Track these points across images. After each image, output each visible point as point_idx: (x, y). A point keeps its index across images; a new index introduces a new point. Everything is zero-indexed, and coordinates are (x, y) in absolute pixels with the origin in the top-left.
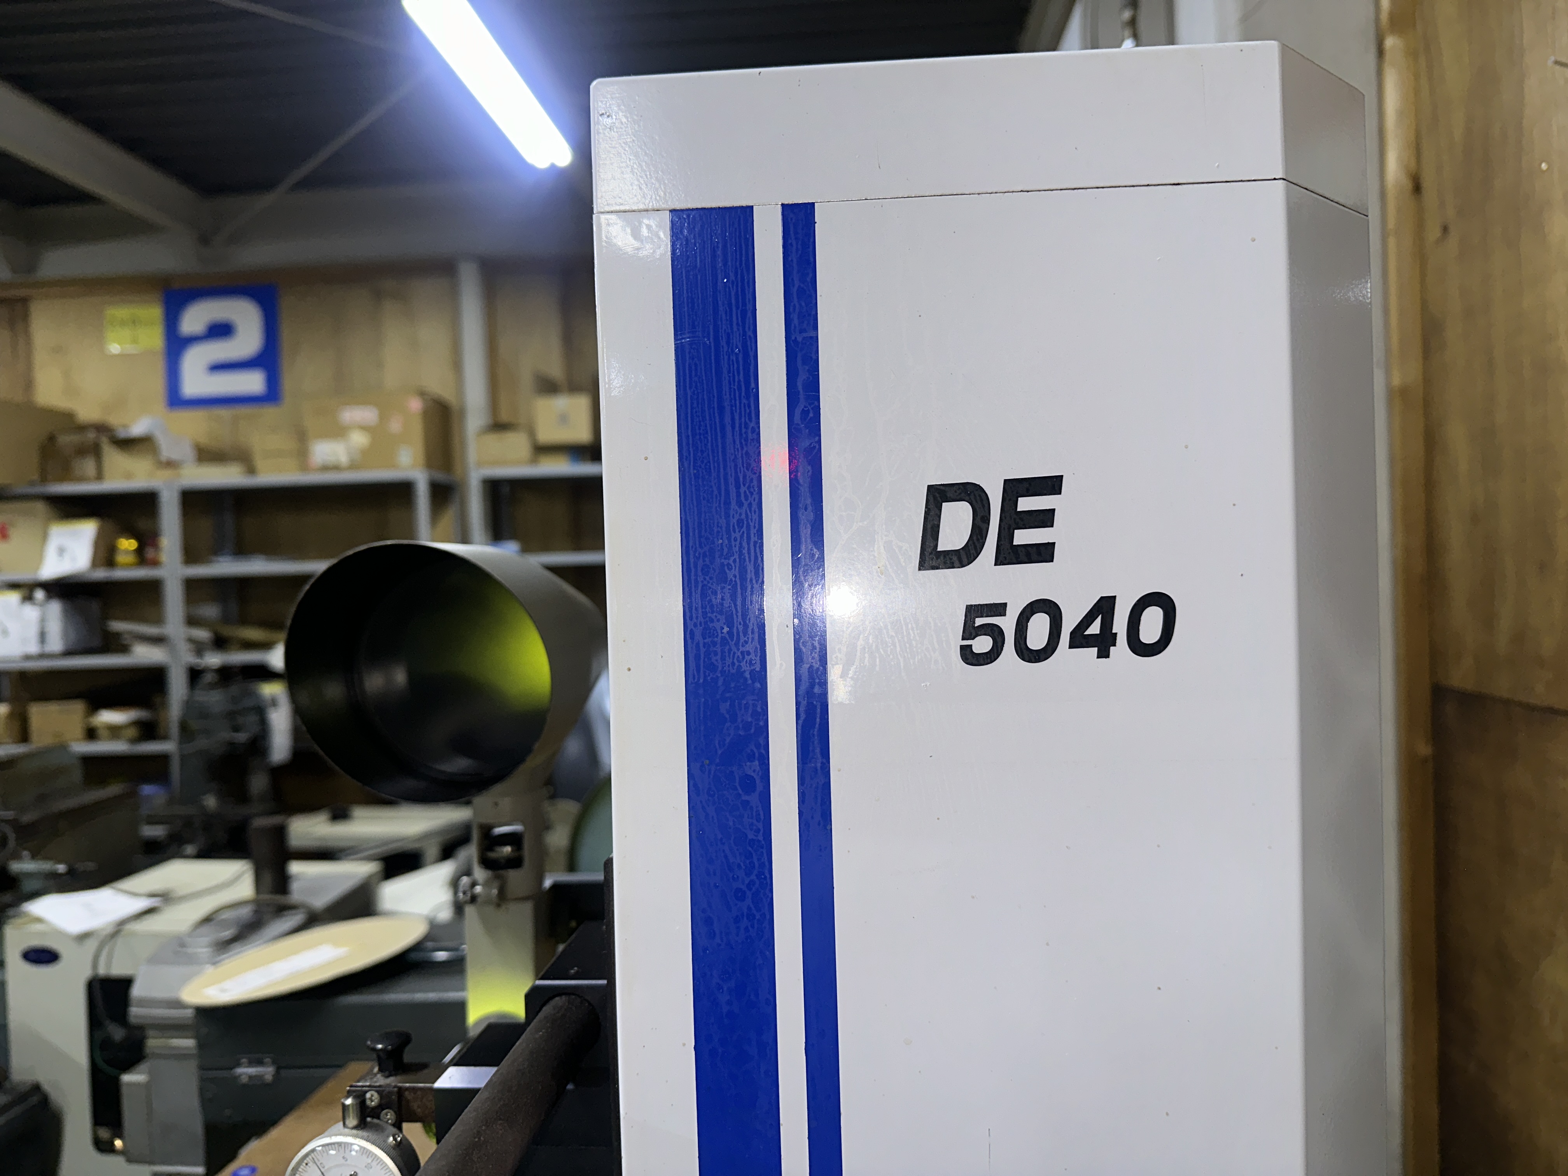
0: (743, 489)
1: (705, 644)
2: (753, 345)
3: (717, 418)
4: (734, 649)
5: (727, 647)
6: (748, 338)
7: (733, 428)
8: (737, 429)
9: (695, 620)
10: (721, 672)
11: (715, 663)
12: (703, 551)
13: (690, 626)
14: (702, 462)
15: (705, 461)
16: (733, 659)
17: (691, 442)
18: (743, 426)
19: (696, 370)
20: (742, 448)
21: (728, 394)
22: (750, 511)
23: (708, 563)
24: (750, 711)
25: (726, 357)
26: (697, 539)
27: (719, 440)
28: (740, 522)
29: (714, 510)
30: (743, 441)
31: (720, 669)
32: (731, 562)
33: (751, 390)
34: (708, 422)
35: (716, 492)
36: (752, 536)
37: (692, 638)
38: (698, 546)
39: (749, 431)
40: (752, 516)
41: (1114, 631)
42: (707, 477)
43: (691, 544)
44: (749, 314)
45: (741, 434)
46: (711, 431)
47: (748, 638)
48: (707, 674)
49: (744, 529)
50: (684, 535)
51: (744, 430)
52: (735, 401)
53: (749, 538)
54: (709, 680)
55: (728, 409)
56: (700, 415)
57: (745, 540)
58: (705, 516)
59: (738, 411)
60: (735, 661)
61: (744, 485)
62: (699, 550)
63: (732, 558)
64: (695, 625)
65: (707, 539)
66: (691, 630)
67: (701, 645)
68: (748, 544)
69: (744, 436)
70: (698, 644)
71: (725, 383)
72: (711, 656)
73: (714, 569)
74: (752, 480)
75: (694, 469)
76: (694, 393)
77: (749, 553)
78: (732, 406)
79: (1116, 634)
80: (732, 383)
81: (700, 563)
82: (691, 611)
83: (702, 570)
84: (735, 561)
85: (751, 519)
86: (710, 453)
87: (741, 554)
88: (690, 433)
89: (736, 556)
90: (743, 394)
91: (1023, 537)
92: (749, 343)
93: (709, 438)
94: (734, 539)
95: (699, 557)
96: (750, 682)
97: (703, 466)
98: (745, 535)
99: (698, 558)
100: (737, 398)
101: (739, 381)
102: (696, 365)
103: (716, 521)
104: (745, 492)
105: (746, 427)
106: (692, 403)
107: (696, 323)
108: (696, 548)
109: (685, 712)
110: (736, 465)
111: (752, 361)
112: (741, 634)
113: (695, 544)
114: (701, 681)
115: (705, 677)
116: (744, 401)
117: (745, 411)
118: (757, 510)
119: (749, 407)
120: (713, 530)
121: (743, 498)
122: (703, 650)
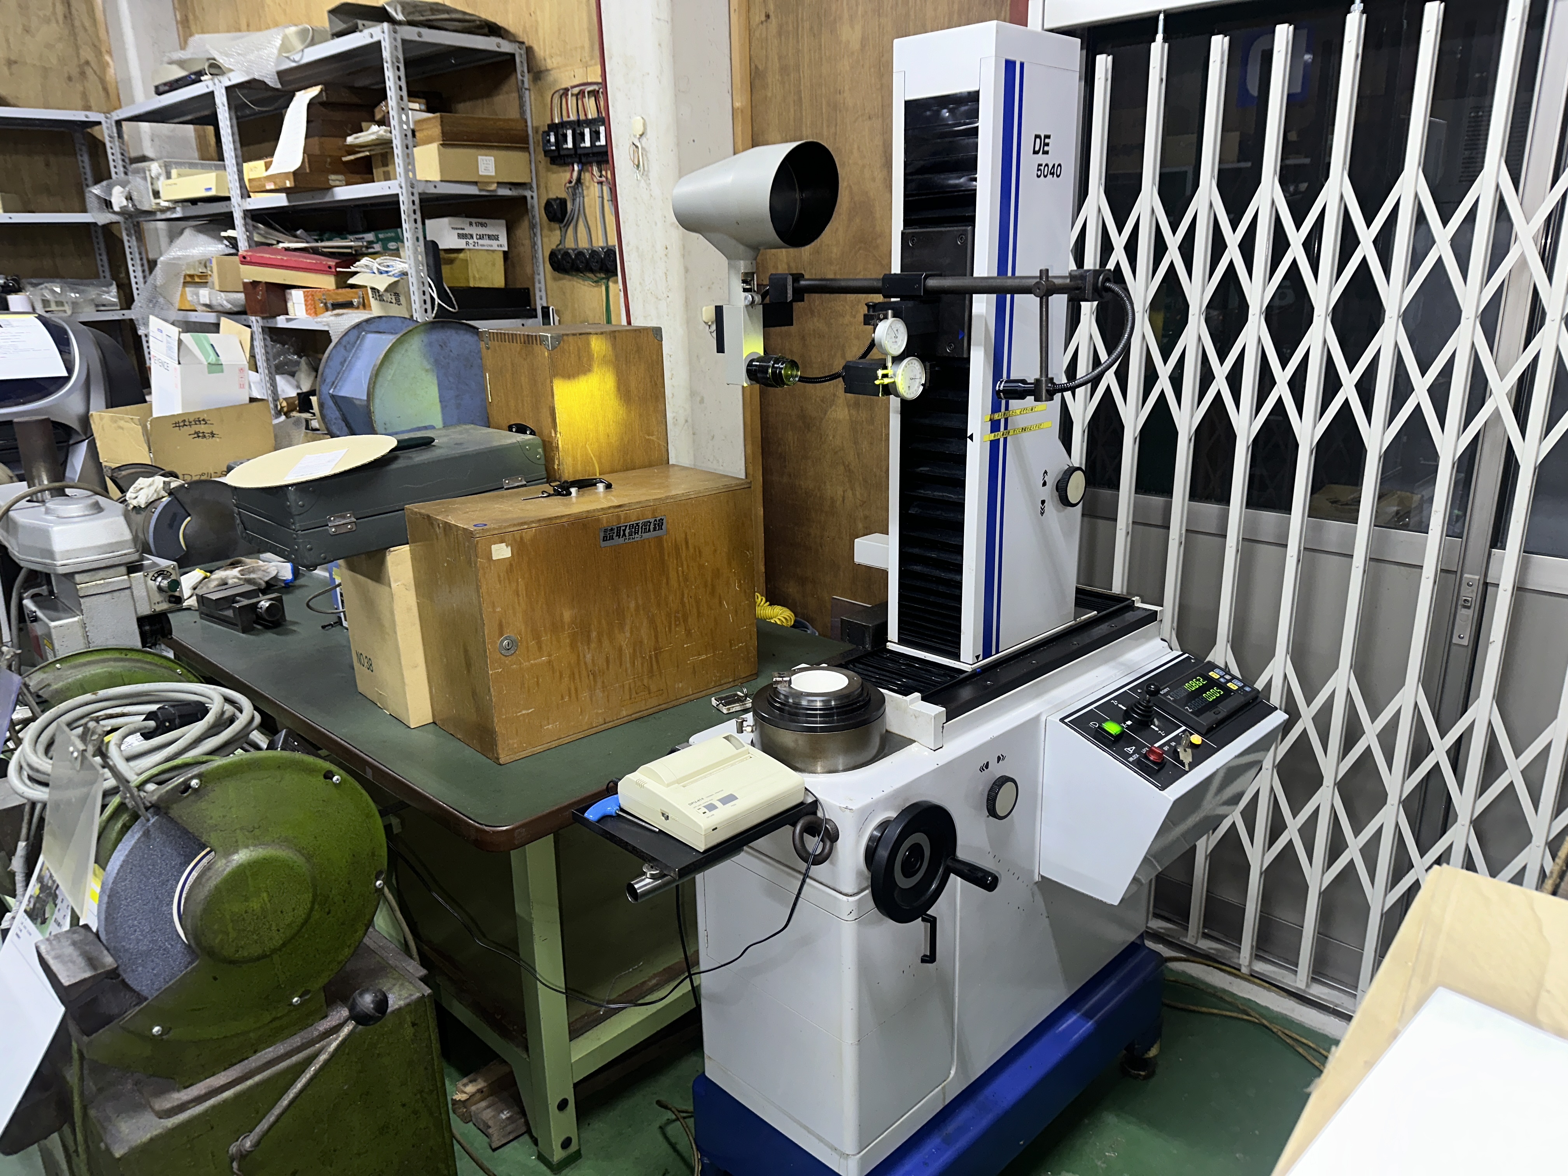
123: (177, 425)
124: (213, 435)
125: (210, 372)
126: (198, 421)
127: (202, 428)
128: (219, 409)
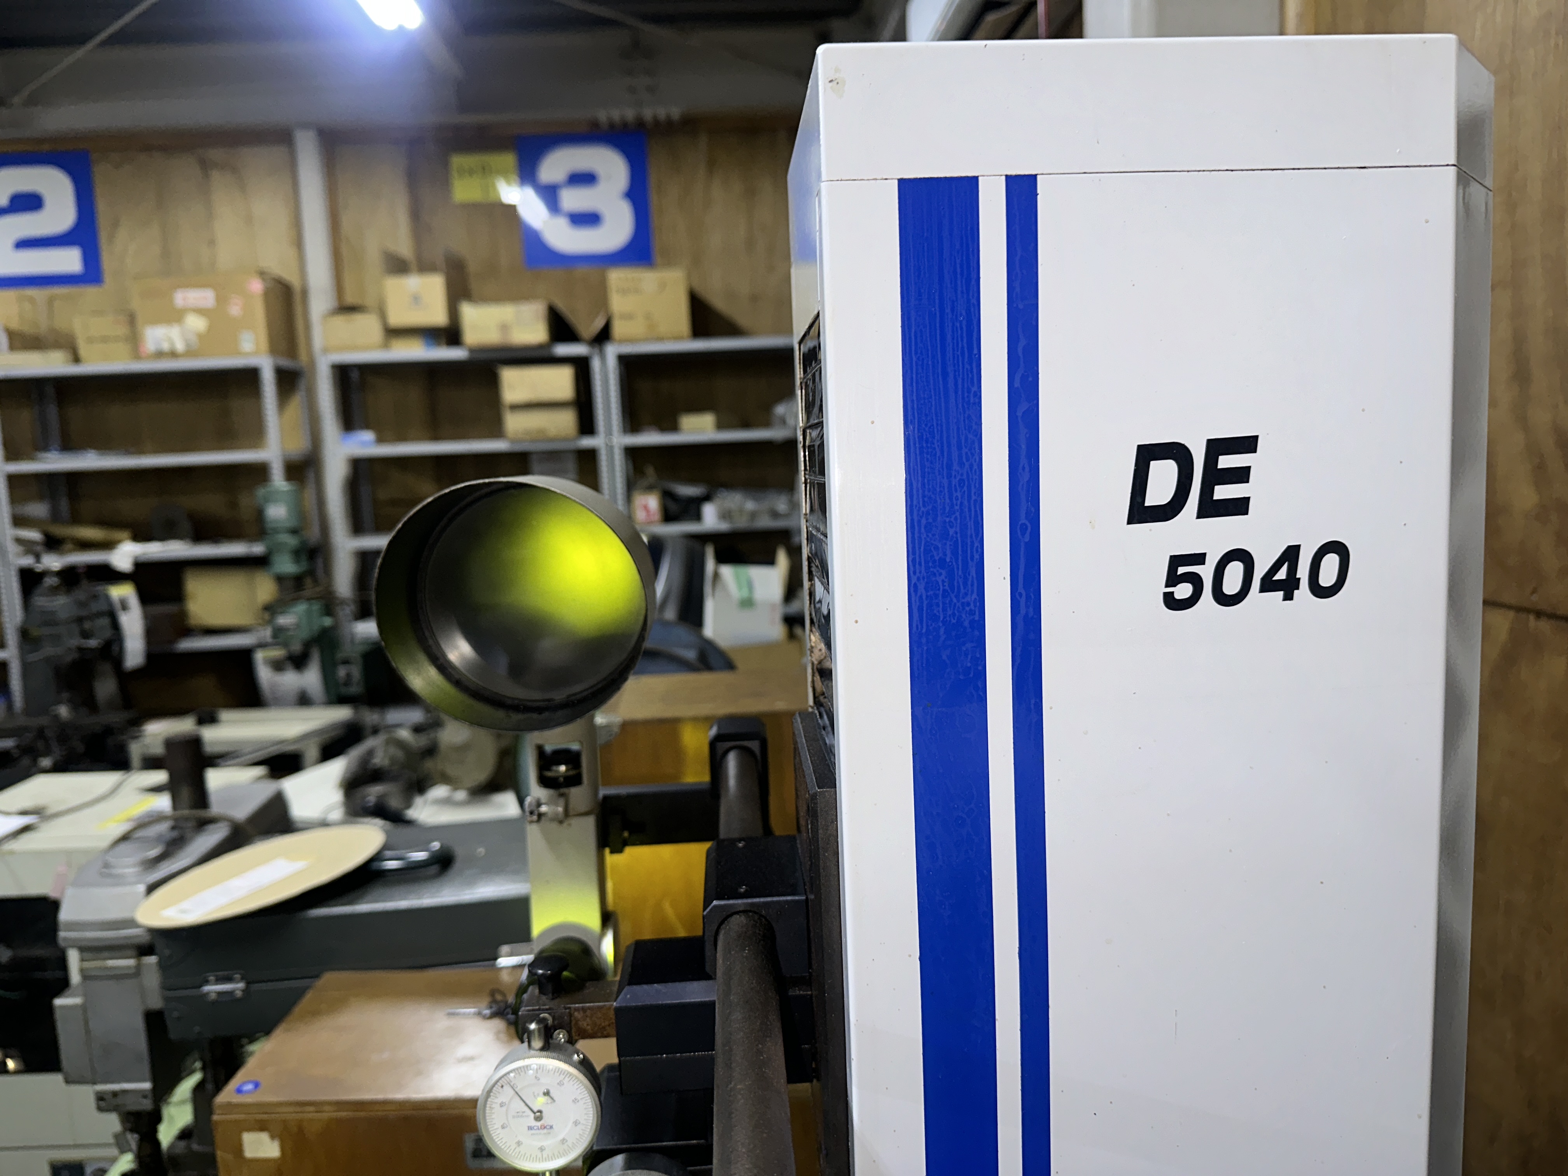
0: (964, 450)
1: (927, 596)
2: (977, 311)
3: (941, 382)
4: (955, 600)
5: (949, 599)
6: (971, 305)
7: (956, 392)
8: (960, 393)
9: (918, 574)
10: (942, 622)
11: (937, 614)
12: (927, 509)
13: (914, 580)
14: (926, 425)
15: (929, 425)
16: (954, 609)
17: (915, 406)
18: (965, 390)
19: (922, 336)
20: (964, 413)
21: (951, 359)
22: (971, 470)
23: (930, 520)
24: (969, 657)
25: (950, 325)
26: (921, 500)
27: (943, 405)
28: (961, 481)
29: (937, 471)
30: (965, 404)
31: (941, 619)
32: (952, 519)
33: (973, 356)
34: (932, 386)
35: (938, 454)
36: (973, 494)
37: (916, 591)
38: (921, 505)
39: (972, 395)
40: (972, 476)
41: (1298, 576)
42: (930, 440)
43: (915, 502)
44: (973, 282)
45: (963, 398)
46: (935, 396)
47: (968, 590)
48: (929, 624)
49: (965, 488)
50: (908, 496)
51: (966, 394)
52: (959, 366)
53: (969, 497)
54: (932, 630)
55: (951, 375)
56: (925, 381)
57: (966, 500)
58: (929, 477)
59: (961, 376)
60: (956, 612)
61: (966, 447)
62: (922, 509)
63: (953, 517)
64: (918, 579)
65: (930, 498)
66: (915, 584)
67: (924, 597)
68: (969, 501)
69: (966, 399)
70: (921, 597)
71: (949, 349)
72: (933, 608)
73: (936, 527)
74: (973, 442)
75: (918, 432)
76: (918, 359)
77: (970, 510)
78: (955, 371)
79: (1299, 579)
80: (956, 349)
81: (924, 521)
82: (914, 566)
83: (925, 527)
84: (956, 519)
85: (972, 479)
86: (934, 417)
87: (962, 511)
88: (915, 398)
89: (958, 514)
90: (966, 360)
91: (1222, 492)
92: (972, 310)
93: (933, 403)
94: (956, 497)
95: (923, 515)
96: (969, 630)
97: (927, 429)
98: (966, 493)
99: (921, 517)
100: (960, 363)
101: (963, 347)
102: (921, 331)
103: (938, 481)
104: (966, 453)
105: (969, 392)
106: (917, 370)
107: (922, 291)
108: (920, 508)
109: (909, 659)
110: (958, 429)
111: (976, 328)
112: (962, 587)
113: (919, 503)
114: (924, 631)
115: (927, 625)
116: (967, 366)
117: (968, 375)
118: (977, 470)
119: (972, 372)
120: (936, 490)
121: (964, 460)
122: (925, 603)
125: (741, 609)
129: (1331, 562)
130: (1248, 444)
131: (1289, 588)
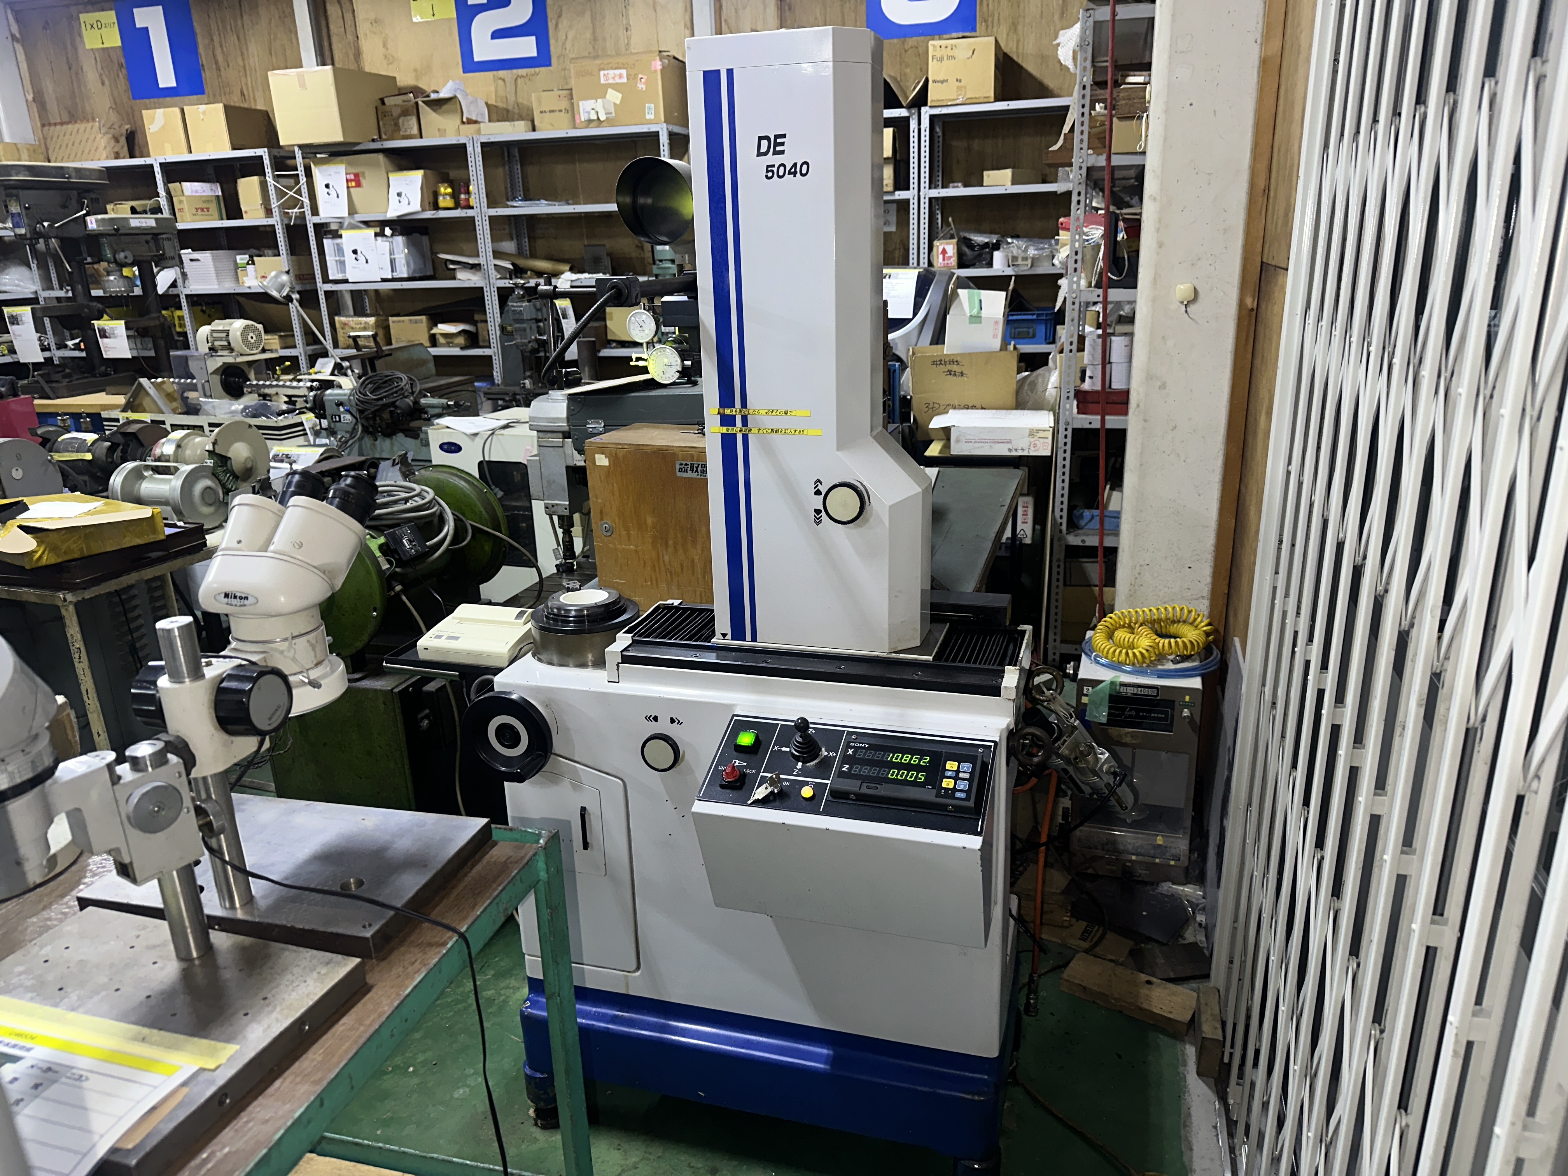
41: (797, 171)
91: (778, 148)
123: (934, 363)
124: (962, 374)
125: (970, 323)
126: (952, 362)
127: (955, 368)
128: (970, 354)
129: (805, 167)
130: (784, 136)
131: (795, 174)
